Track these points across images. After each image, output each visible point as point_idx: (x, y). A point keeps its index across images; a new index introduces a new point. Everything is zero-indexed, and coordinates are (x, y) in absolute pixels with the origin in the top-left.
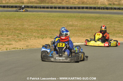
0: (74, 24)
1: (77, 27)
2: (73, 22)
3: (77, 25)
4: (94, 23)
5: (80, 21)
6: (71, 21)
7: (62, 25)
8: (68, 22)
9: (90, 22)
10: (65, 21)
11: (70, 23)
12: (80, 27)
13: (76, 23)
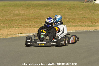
0: (21, 13)
1: (24, 16)
2: (19, 11)
3: (24, 14)
4: (42, 11)
5: (27, 10)
6: (17, 10)
7: (7, 14)
8: (14, 12)
9: (38, 10)
10: (11, 10)
11: (17, 12)
12: (27, 16)
13: (23, 12)
